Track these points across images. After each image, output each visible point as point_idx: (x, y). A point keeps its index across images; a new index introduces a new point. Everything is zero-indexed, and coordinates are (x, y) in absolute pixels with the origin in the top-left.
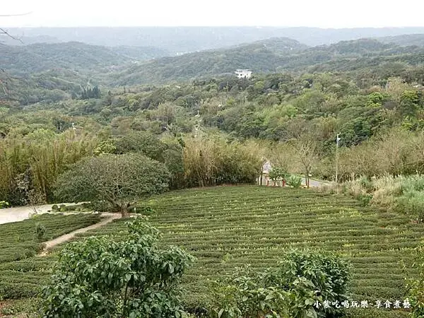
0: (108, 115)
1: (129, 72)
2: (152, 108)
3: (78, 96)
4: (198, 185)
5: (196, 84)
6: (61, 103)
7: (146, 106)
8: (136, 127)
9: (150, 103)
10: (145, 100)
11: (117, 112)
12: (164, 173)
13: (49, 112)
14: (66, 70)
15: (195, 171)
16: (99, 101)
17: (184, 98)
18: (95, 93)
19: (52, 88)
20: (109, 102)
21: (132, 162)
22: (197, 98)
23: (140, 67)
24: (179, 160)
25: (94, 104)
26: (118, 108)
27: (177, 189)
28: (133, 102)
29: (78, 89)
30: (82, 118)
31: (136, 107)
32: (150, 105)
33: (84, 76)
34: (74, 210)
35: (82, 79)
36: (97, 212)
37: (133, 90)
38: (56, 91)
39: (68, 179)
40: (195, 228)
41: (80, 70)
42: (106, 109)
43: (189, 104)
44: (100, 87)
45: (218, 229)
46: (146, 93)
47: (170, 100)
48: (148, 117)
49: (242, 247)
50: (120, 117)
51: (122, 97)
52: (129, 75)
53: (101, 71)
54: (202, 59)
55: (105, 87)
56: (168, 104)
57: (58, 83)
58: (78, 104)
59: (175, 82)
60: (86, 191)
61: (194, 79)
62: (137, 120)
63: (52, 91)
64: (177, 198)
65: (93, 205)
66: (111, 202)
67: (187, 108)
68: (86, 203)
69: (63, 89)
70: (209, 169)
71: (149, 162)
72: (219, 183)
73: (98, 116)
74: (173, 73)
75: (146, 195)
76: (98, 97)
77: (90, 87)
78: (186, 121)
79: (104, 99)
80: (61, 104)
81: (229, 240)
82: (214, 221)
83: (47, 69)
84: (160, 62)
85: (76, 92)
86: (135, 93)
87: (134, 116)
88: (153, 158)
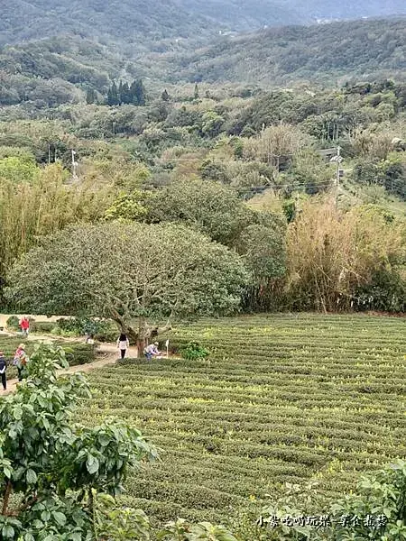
0: (155, 142)
1: (212, 54)
2: (248, 134)
3: (99, 95)
4: (313, 308)
5: (351, 90)
6: (64, 108)
7: (237, 130)
8: (209, 173)
9: (248, 124)
10: (237, 117)
11: (176, 137)
12: (236, 273)
13: (38, 125)
14: (81, 40)
15: (310, 277)
16: (140, 111)
17: (320, 118)
18: (135, 94)
19: (48, 76)
20: (161, 115)
21: (167, 244)
22: (348, 121)
23: (235, 43)
24: (278, 250)
25: (130, 117)
26: (178, 129)
27: (269, 311)
28: (210, 117)
29: (101, 82)
30: (101, 143)
31: (215, 130)
32: (245, 128)
33: (118, 56)
34: (48, 331)
35: (111, 61)
36: (91, 342)
37: (215, 92)
38: (56, 83)
39: (35, 265)
40: (283, 398)
41: (110, 42)
42: (153, 130)
43: (329, 132)
44: (147, 82)
45: (331, 406)
46: (240, 101)
47: (290, 120)
48: (239, 153)
49: (371, 451)
50: (180, 148)
51: (190, 107)
52: (212, 61)
53: (152, 49)
54: (371, 36)
55: (159, 82)
56: (283, 128)
57: (62, 67)
58: (98, 113)
59: (306, 82)
60: (68, 294)
61: (348, 78)
62: (214, 157)
63: (49, 82)
64: (263, 329)
65: (79, 325)
66: (119, 321)
67: (323, 140)
68: (66, 318)
69: (72, 80)
70: (342, 276)
71: (206, 246)
72: (361, 308)
73: (135, 141)
74: (303, 62)
75: (190, 315)
76: (140, 102)
77: (126, 79)
78: (317, 168)
79: (151, 108)
80: (64, 110)
81: (346, 431)
82: (328, 388)
83: (42, 34)
84: (279, 37)
85: (96, 89)
86: (217, 100)
87: (209, 148)
88: (217, 238)
